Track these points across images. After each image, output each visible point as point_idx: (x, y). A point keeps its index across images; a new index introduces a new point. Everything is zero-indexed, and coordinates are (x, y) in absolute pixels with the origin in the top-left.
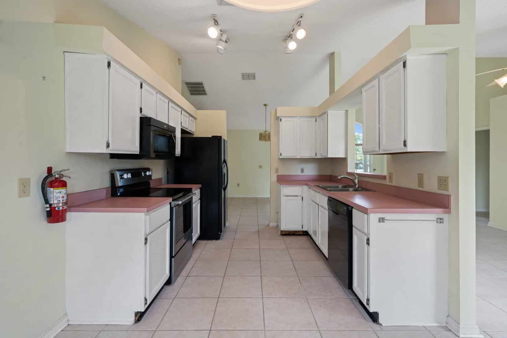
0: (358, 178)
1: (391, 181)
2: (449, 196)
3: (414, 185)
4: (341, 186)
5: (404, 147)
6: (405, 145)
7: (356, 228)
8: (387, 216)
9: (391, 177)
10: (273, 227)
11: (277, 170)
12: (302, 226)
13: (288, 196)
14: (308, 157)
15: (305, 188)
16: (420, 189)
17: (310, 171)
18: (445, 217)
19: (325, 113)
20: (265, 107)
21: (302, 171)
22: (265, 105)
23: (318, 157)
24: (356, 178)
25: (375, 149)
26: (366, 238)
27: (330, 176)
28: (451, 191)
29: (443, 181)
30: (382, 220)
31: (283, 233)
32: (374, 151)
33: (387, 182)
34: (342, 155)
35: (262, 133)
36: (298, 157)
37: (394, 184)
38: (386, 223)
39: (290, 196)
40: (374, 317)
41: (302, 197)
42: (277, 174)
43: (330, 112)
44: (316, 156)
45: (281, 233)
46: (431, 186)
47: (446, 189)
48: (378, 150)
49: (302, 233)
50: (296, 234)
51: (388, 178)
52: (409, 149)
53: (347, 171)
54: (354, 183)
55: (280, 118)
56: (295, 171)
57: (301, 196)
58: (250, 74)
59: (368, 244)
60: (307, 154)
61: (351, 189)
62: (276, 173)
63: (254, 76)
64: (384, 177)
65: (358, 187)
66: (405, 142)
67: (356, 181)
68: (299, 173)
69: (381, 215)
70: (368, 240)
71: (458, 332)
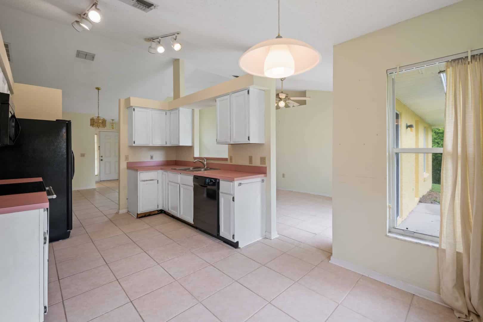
0: (206, 161)
1: (231, 161)
2: (266, 167)
3: (247, 163)
4: (192, 168)
5: (248, 140)
6: (249, 139)
7: (221, 193)
8: (242, 182)
9: (231, 159)
10: (123, 214)
11: (127, 158)
12: (158, 205)
13: (144, 181)
14: (160, 145)
15: (160, 172)
16: (250, 165)
17: (159, 157)
18: (265, 178)
19: (177, 109)
20: (98, 91)
21: (152, 157)
22: (98, 89)
23: (168, 145)
24: (205, 161)
25: (227, 141)
26: (232, 197)
27: (175, 161)
28: (267, 165)
29: (263, 160)
30: (240, 184)
31: (139, 216)
32: (226, 142)
33: (229, 162)
34: (190, 144)
35: (94, 118)
36: (151, 145)
37: (234, 163)
38: (242, 186)
39: (147, 180)
40: (235, 245)
41: (158, 181)
42: (127, 162)
43: (181, 109)
44: (166, 144)
45: (137, 216)
46: (257, 163)
47: (265, 164)
48: (229, 141)
49: (157, 212)
50: (152, 214)
51: (229, 160)
52: (251, 141)
53: (194, 156)
54: (204, 164)
55: (133, 107)
56: (145, 158)
57: (156, 180)
58: (87, 54)
59: (233, 200)
60: (158, 142)
61: (202, 170)
62: (125, 160)
63: (93, 58)
64: (226, 159)
65: (207, 168)
66: (249, 137)
67: (205, 163)
68: (149, 159)
69: (240, 182)
70: (233, 198)
71: (271, 237)
